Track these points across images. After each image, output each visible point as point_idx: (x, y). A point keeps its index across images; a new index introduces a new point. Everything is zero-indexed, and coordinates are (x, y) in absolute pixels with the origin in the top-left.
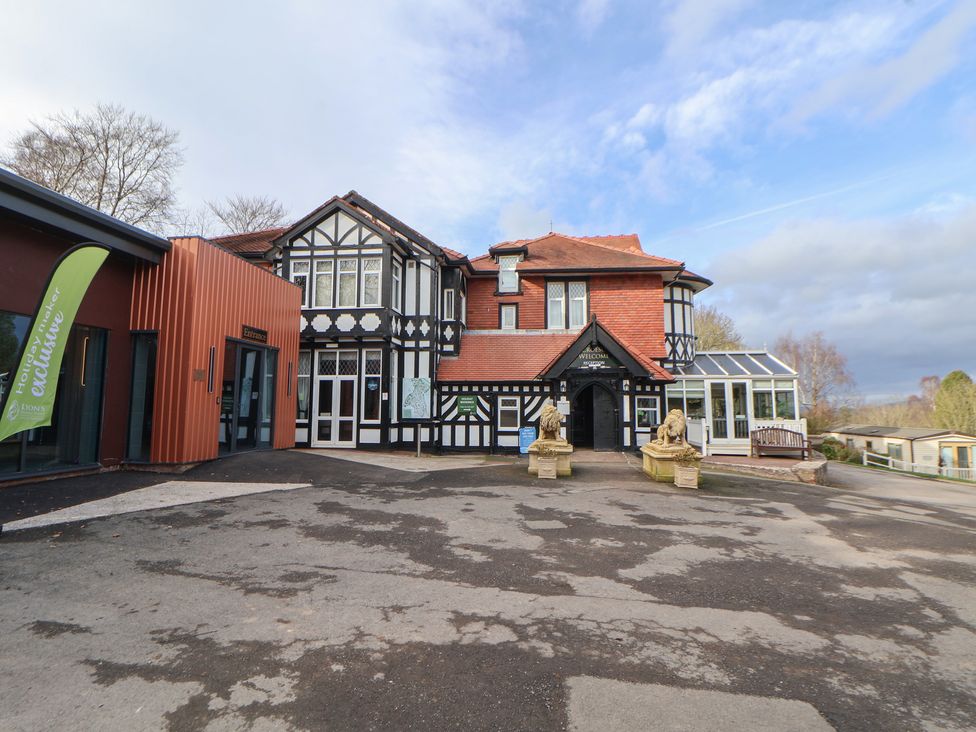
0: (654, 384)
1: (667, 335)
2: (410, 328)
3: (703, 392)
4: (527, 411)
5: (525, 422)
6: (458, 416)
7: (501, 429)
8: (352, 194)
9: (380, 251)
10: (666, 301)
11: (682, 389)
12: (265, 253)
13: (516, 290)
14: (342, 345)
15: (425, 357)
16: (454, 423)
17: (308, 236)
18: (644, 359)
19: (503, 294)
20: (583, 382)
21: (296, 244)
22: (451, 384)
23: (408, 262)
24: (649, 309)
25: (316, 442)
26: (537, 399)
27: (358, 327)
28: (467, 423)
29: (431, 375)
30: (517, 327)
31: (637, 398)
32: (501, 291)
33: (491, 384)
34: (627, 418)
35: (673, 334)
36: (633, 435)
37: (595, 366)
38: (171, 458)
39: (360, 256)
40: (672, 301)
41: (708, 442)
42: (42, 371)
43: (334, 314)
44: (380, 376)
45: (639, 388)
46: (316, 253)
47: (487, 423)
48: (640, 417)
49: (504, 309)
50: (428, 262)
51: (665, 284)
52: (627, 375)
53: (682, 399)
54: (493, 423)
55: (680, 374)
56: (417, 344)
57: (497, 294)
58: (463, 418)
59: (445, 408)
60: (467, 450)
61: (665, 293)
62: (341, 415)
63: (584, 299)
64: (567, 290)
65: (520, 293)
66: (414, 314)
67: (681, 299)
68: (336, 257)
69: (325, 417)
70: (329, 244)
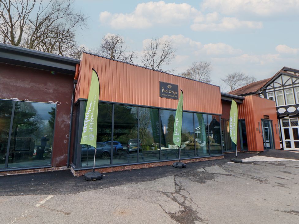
8: (284, 67)
12: (256, 92)
14: (291, 117)
17: (272, 85)
21: (268, 88)
25: (285, 148)
38: (254, 150)
39: (293, 87)
43: (286, 107)
46: (276, 89)
62: (294, 139)
68: (284, 89)
69: (288, 140)
70: (281, 86)
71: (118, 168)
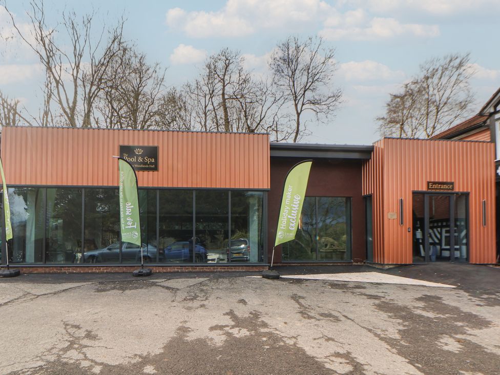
21: (498, 108)
42: (294, 220)
71: (53, 269)
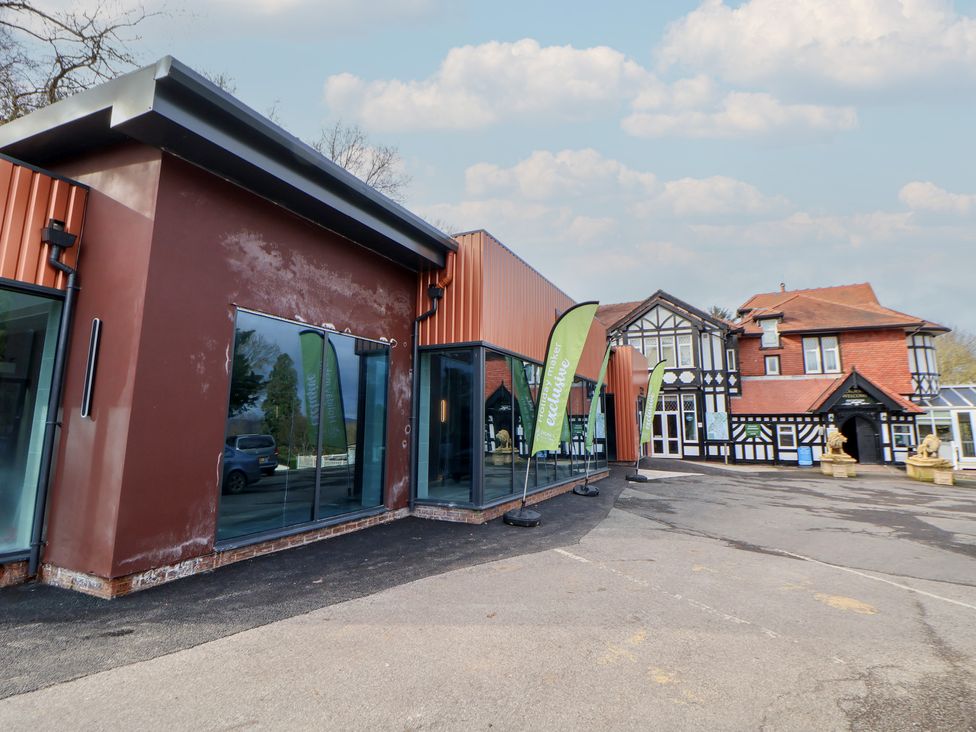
0: (906, 415)
1: (913, 374)
2: (708, 379)
3: (950, 420)
4: (801, 435)
5: (800, 443)
6: (746, 438)
7: (780, 447)
8: (659, 292)
9: (690, 331)
10: (909, 347)
11: (932, 418)
13: (777, 345)
14: (667, 393)
15: (721, 399)
16: (744, 443)
17: (639, 323)
18: (895, 396)
19: (766, 349)
20: (847, 415)
21: (631, 328)
22: (739, 416)
23: (703, 334)
24: (894, 356)
25: (652, 454)
26: (809, 427)
27: (678, 381)
28: (754, 444)
29: (727, 410)
30: (781, 373)
31: (893, 425)
32: (764, 346)
33: (770, 416)
34: (886, 440)
35: (918, 374)
36: (893, 453)
37: (857, 403)
39: (676, 335)
40: (914, 347)
41: (958, 460)
44: (695, 411)
45: (894, 418)
46: (645, 334)
47: (769, 443)
48: (897, 440)
49: (768, 359)
50: (718, 334)
51: (908, 334)
52: (884, 409)
53: (930, 426)
54: (774, 443)
55: (926, 405)
56: (714, 389)
57: (761, 349)
58: (750, 440)
59: (735, 433)
60: (755, 462)
61: (908, 341)
62: (670, 436)
63: (836, 350)
64: (820, 344)
65: (781, 348)
66: (710, 369)
67: (922, 345)
68: (659, 336)
69: (658, 438)
70: (654, 328)
